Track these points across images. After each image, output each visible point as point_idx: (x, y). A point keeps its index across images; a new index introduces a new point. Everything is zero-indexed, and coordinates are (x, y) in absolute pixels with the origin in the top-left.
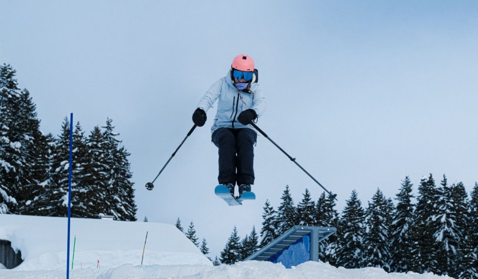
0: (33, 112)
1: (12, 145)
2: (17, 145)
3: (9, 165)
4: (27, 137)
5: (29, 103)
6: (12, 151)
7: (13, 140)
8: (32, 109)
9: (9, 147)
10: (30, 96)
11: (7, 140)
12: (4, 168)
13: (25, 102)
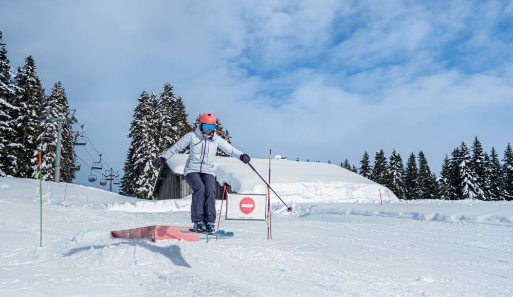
0: (184, 110)
1: (173, 128)
2: (175, 128)
3: (172, 139)
4: (181, 124)
5: (181, 104)
6: (173, 131)
7: (173, 126)
8: (184, 108)
9: (171, 129)
10: (182, 101)
11: (170, 125)
12: (168, 141)
13: (179, 104)
